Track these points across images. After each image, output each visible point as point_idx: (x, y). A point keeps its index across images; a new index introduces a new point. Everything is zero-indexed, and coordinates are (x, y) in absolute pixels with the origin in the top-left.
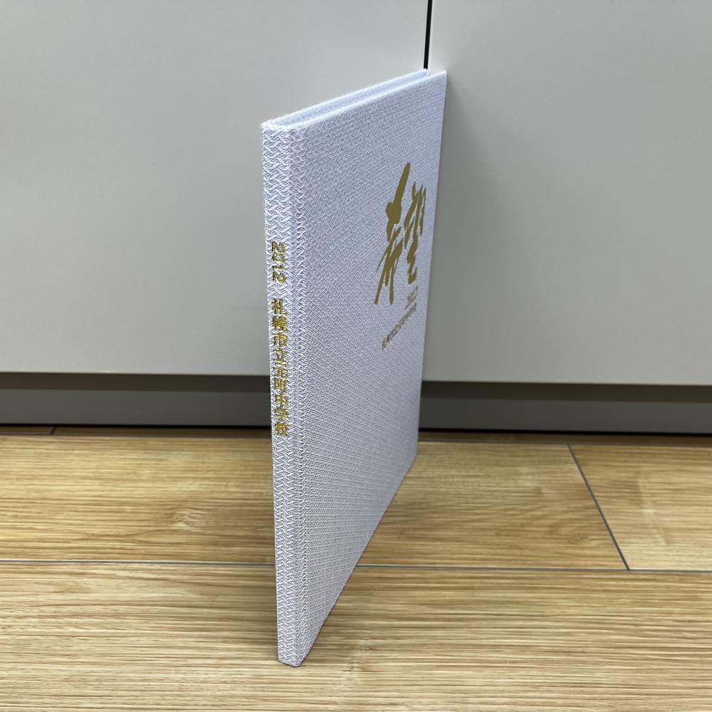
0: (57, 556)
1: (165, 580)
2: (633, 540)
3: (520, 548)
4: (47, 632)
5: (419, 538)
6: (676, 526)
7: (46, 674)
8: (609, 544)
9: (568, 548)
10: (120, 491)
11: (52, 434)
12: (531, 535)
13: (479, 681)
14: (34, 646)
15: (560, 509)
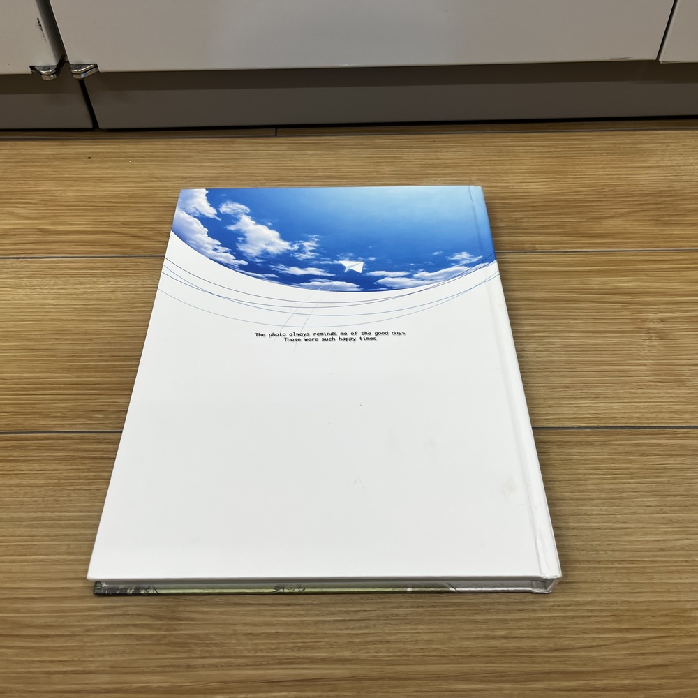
11: (276, 136)
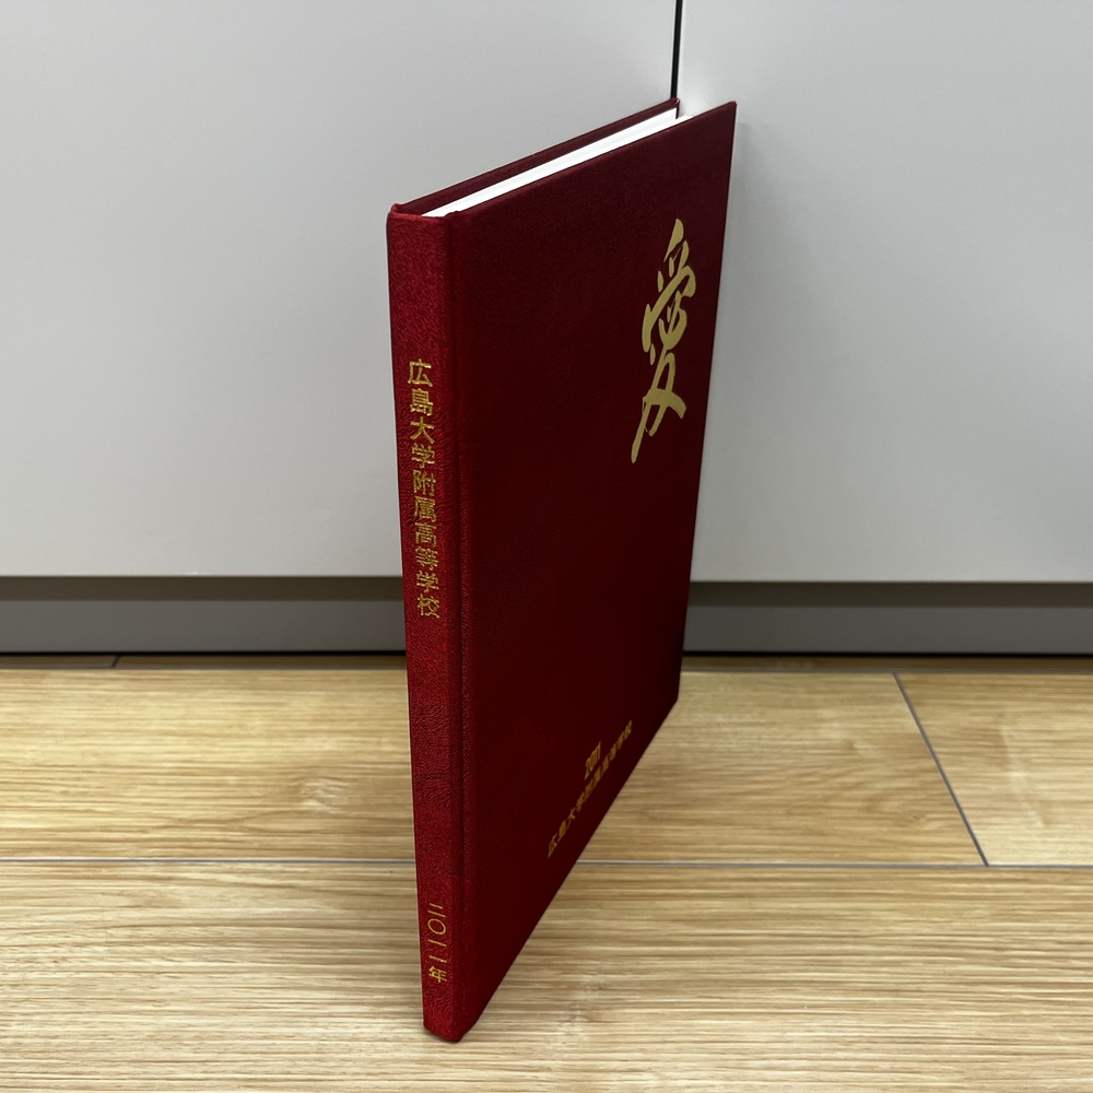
0: (129, 851)
1: (291, 887)
2: (993, 820)
3: (822, 834)
4: (119, 967)
5: (669, 820)
6: (1060, 798)
7: (121, 1029)
8: (957, 826)
9: (895, 832)
10: (219, 752)
11: (114, 666)
12: (837, 813)
13: (763, 1036)
14: (102, 988)
15: (884, 773)
